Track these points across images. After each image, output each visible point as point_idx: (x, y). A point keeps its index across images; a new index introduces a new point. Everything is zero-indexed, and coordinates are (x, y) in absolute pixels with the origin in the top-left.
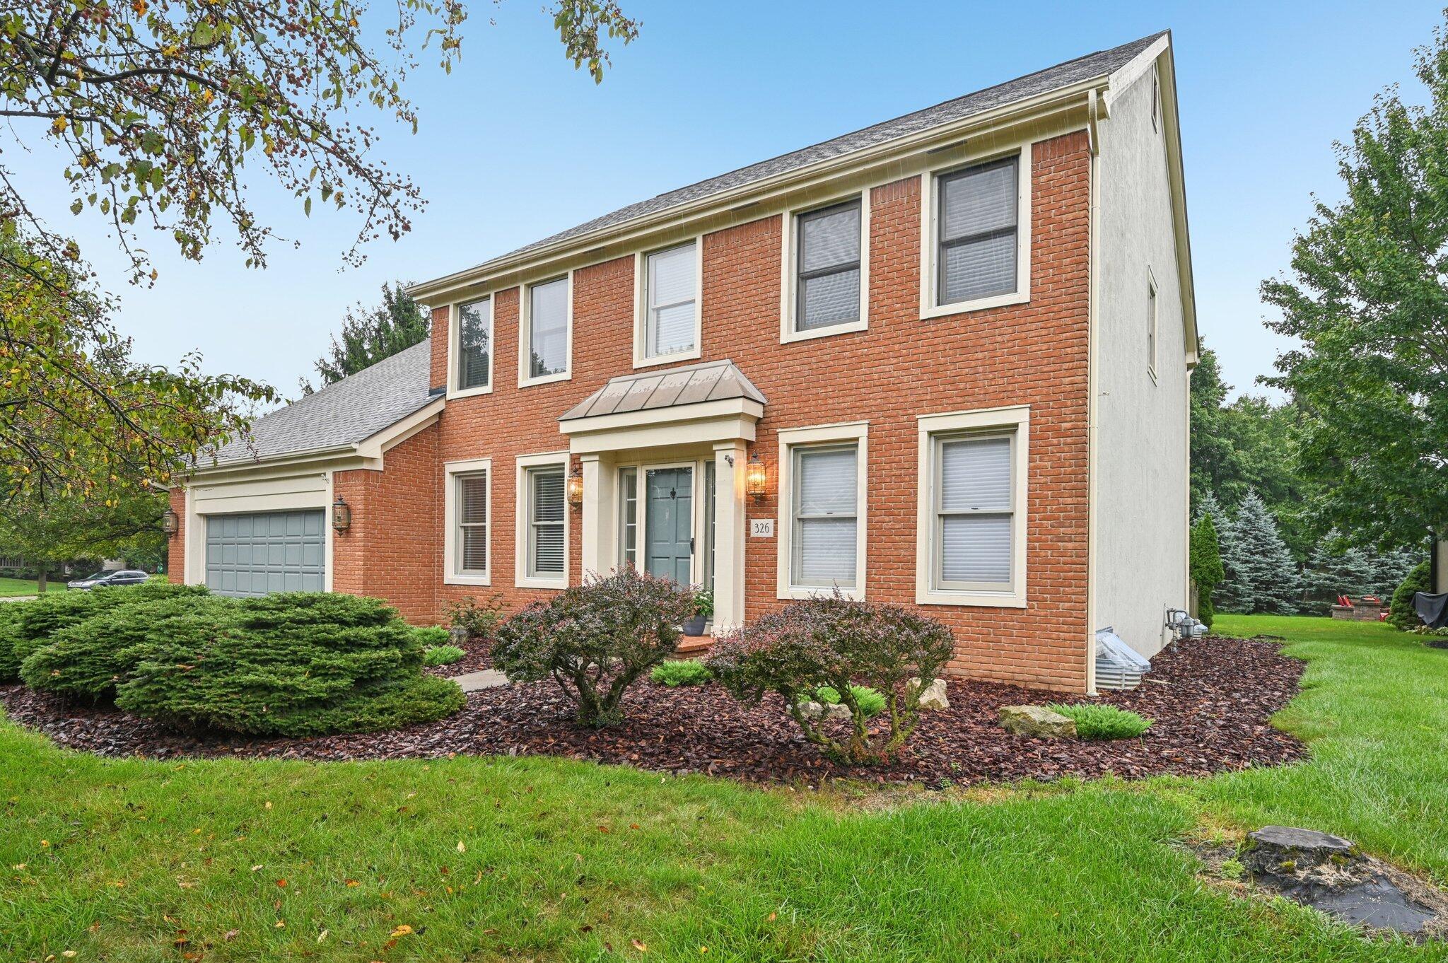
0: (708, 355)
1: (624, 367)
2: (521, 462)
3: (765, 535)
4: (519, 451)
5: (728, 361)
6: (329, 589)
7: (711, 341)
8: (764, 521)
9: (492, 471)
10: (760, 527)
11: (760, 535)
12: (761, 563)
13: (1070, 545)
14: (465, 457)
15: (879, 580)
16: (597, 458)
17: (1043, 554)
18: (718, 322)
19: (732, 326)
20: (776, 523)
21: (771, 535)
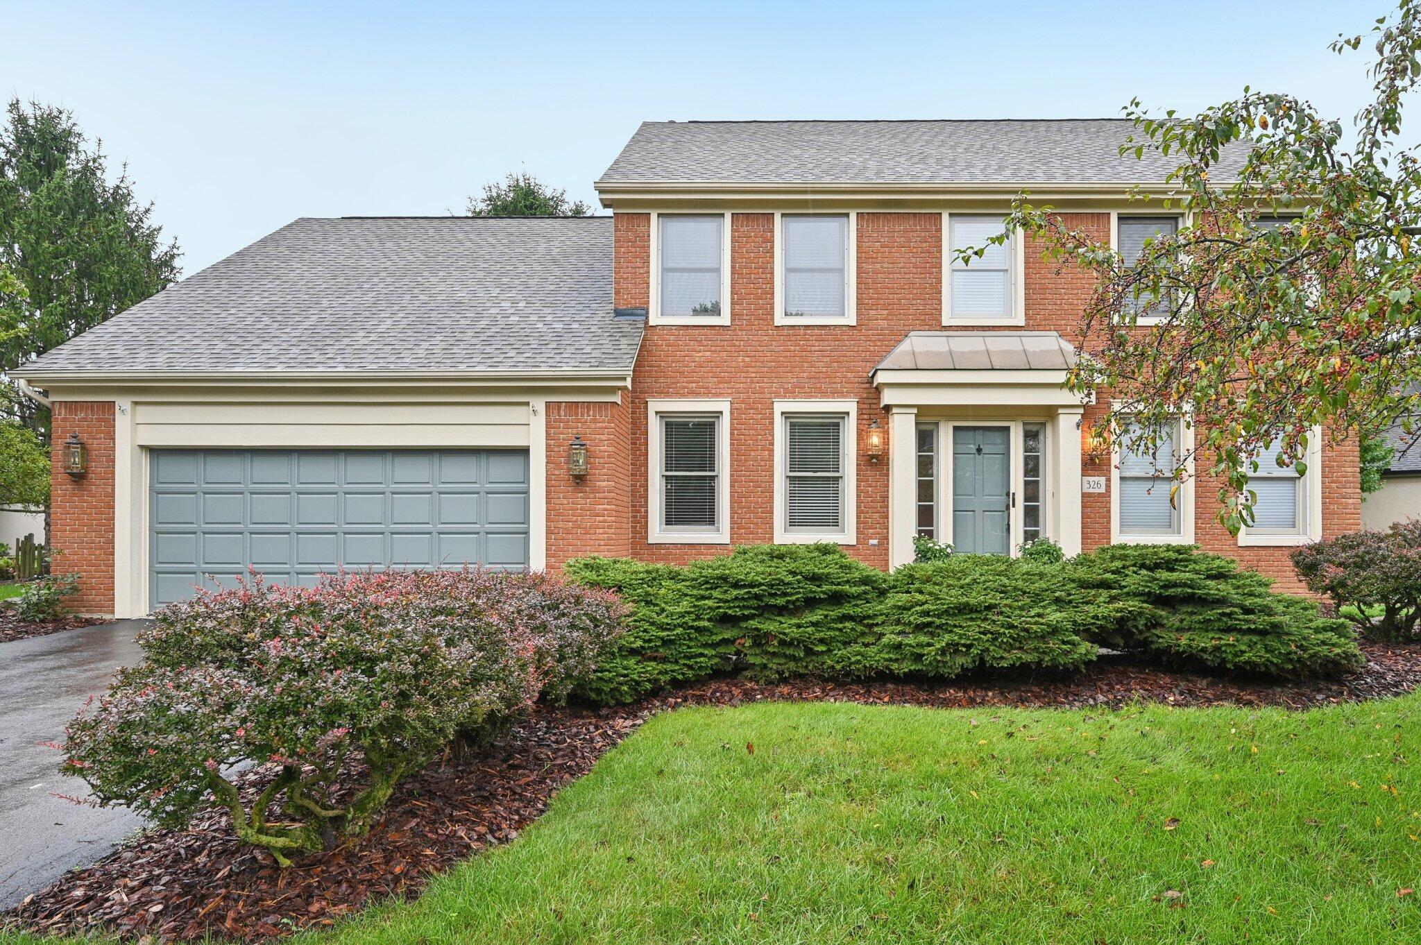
0: (1034, 323)
1: (931, 321)
2: (780, 407)
3: (1097, 491)
4: (778, 395)
5: (1055, 333)
6: (538, 563)
7: (1035, 312)
8: (1096, 479)
9: (732, 413)
10: (1092, 484)
11: (1091, 491)
12: (1093, 515)
13: (1351, 501)
14: (683, 395)
15: (1205, 528)
16: (915, 411)
17: (1331, 507)
18: (1042, 296)
19: (1058, 302)
20: (1109, 480)
21: (1103, 490)
